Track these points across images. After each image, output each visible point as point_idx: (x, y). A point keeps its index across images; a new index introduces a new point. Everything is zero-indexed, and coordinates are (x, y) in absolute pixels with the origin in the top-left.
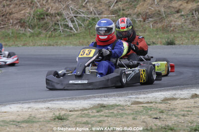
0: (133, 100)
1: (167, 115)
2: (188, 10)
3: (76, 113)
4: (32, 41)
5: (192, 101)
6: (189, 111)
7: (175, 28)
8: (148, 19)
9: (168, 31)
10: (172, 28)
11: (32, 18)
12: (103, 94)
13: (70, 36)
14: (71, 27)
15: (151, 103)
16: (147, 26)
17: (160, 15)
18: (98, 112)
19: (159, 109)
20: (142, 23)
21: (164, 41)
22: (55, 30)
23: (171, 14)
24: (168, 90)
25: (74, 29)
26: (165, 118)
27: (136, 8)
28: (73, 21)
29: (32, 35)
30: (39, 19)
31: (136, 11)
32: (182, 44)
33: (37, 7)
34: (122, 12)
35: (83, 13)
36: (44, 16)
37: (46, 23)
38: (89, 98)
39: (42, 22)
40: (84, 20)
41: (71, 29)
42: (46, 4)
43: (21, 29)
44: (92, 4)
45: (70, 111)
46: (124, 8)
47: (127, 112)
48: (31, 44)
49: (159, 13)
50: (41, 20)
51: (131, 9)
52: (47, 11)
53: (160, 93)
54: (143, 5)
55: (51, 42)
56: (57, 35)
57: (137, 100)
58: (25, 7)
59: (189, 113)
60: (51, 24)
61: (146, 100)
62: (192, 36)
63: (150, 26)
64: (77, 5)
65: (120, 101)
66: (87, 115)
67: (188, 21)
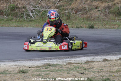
0: (68, 61)
1: (88, 71)
2: (102, 7)
3: (33, 68)
4: (7, 24)
5: (104, 63)
6: (101, 69)
7: (95, 18)
8: (78, 12)
9: (90, 20)
10: (92, 18)
11: (7, 9)
12: (50, 57)
13: (31, 21)
14: (31, 16)
15: (79, 63)
16: (77, 16)
17: (85, 10)
18: (46, 68)
19: (84, 68)
20: (74, 14)
21: (87, 26)
22: (21, 17)
23: (92, 9)
24: (89, 56)
25: (33, 17)
26: (87, 73)
27: (71, 5)
28: (32, 12)
29: (7, 20)
30: (12, 10)
31: (71, 7)
32: (99, 28)
33: (11, 3)
34: (62, 7)
35: (39, 7)
36: (15, 8)
37: (16, 13)
38: (41, 60)
39: (14, 12)
40: (39, 12)
41: (31, 17)
42: (16, 1)
43: (1, 16)
44: (44, 2)
45: (29, 67)
46: (64, 5)
47: (64, 69)
48: (7, 25)
49: (85, 9)
50: (13, 11)
51: (68, 5)
52: (17, 6)
53: (84, 58)
54: (75, 3)
55: (19, 25)
56: (23, 20)
57: (70, 62)
58: (3, 2)
59: (102, 70)
60: (19, 13)
61: (76, 62)
62: (104, 23)
63: (79, 17)
64: (35, 2)
65: (60, 62)
66: (39, 70)
67: (102, 14)
